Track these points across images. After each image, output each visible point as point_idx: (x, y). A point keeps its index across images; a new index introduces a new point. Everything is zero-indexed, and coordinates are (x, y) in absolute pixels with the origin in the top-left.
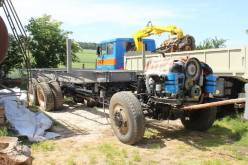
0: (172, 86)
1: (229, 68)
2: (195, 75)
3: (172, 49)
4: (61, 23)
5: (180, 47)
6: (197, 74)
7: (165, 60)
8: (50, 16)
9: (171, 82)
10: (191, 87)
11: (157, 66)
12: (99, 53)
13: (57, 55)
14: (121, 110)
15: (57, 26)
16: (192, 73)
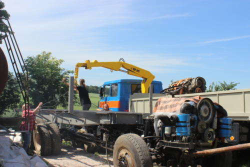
0: (183, 128)
1: (245, 112)
2: (208, 117)
3: (181, 91)
4: (61, 61)
5: (190, 89)
6: (210, 117)
7: (175, 100)
8: (50, 53)
9: (182, 124)
10: (204, 130)
11: (166, 107)
12: (102, 95)
13: (57, 96)
14: (126, 154)
15: (57, 64)
16: (205, 115)
